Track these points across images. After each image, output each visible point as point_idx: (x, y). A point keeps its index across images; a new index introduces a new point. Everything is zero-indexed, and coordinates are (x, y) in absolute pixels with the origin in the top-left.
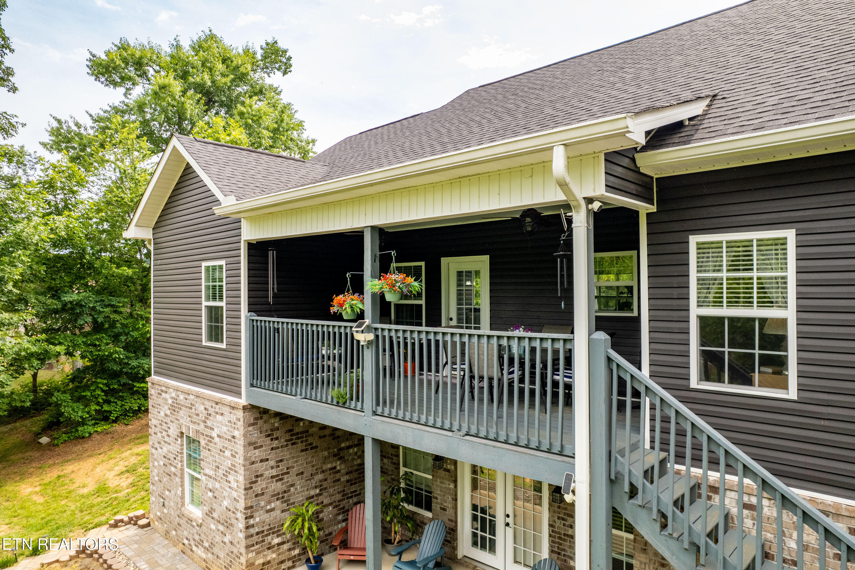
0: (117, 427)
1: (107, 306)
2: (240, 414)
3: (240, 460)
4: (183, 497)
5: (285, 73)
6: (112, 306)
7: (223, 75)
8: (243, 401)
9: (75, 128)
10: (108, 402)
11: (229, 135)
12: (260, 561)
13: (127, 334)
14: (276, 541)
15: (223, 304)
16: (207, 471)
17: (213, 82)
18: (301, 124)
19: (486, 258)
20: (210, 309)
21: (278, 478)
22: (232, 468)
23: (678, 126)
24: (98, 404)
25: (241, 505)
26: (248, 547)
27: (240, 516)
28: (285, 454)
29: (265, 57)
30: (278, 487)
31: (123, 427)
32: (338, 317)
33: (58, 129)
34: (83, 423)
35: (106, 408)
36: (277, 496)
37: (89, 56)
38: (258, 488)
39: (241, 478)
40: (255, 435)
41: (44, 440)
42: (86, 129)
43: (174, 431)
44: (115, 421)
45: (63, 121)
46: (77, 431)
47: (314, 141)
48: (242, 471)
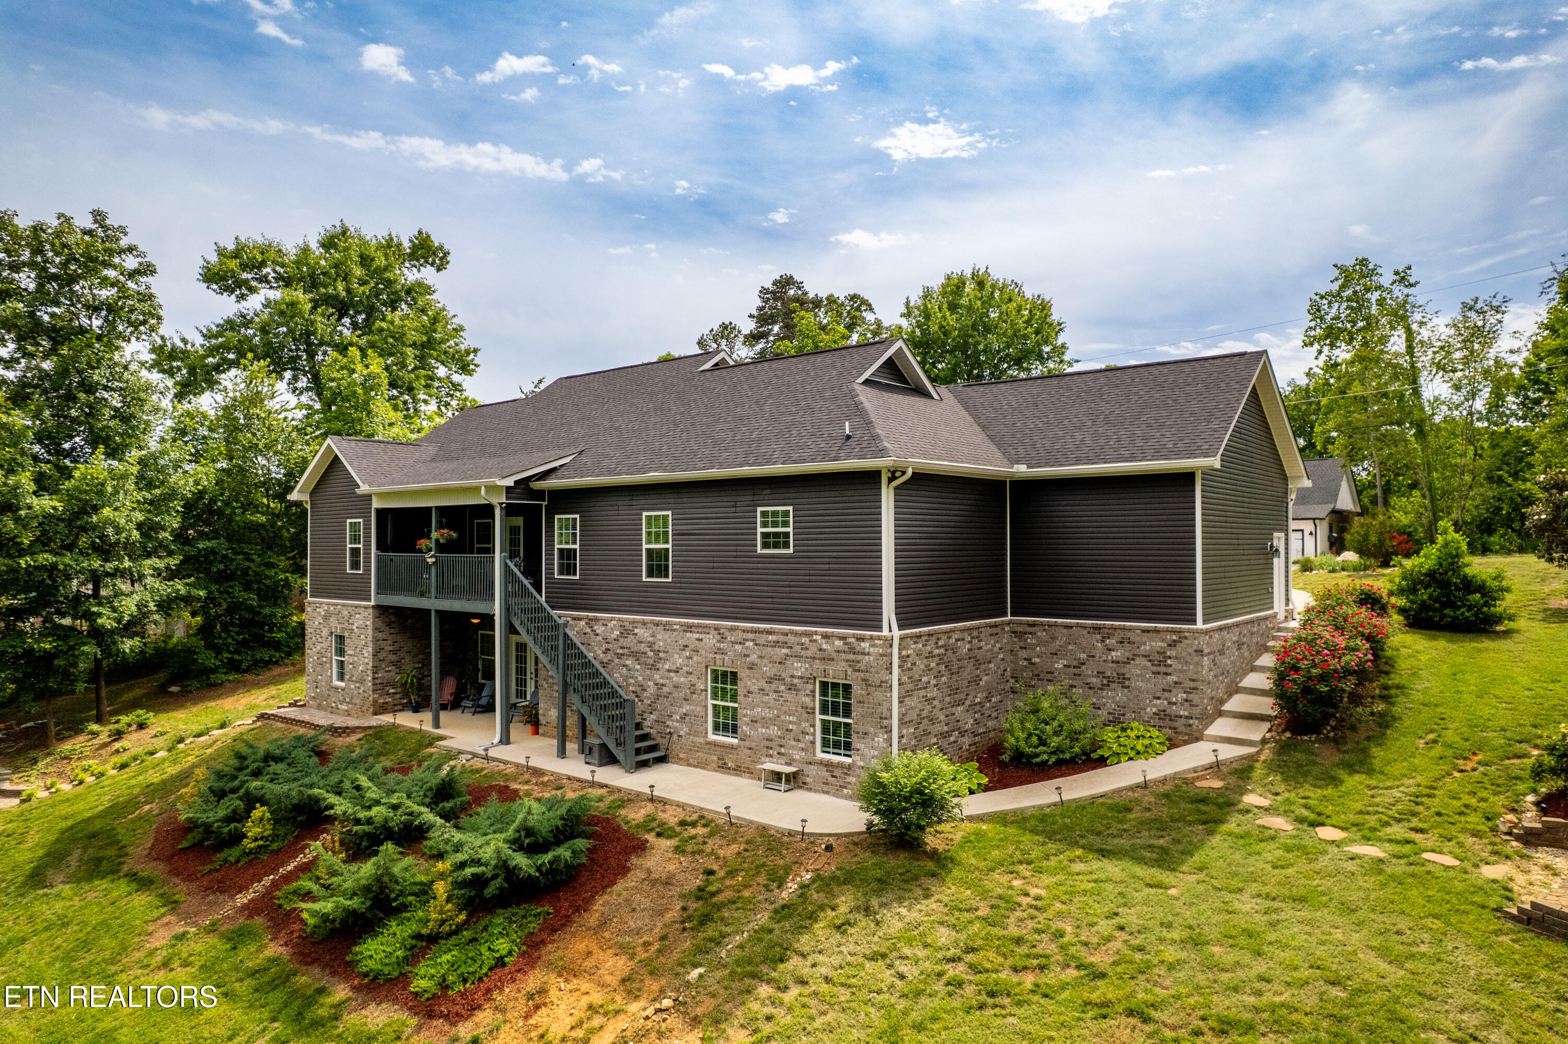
0: (247, 676)
1: (238, 553)
2: (371, 611)
3: (370, 638)
4: (331, 676)
5: (439, 270)
6: (245, 554)
7: (363, 283)
8: (372, 603)
9: (182, 345)
10: (239, 653)
11: (367, 366)
12: (381, 701)
13: (259, 582)
14: (392, 691)
15: (361, 546)
16: (349, 652)
17: (348, 291)
18: (459, 329)
19: (521, 519)
20: (352, 549)
21: (394, 652)
22: (366, 645)
23: (554, 470)
24: (230, 652)
25: (370, 666)
26: (374, 690)
27: (369, 672)
28: (399, 638)
29: (414, 248)
30: (393, 657)
31: (254, 677)
32: (420, 551)
33: (161, 347)
34: (214, 670)
35: (236, 657)
36: (393, 663)
37: (201, 263)
38: (381, 656)
39: (370, 649)
40: (380, 624)
41: (174, 689)
42: (193, 345)
43: (325, 632)
44: (245, 671)
45: (167, 336)
46: (208, 678)
47: (475, 351)
48: (371, 645)
